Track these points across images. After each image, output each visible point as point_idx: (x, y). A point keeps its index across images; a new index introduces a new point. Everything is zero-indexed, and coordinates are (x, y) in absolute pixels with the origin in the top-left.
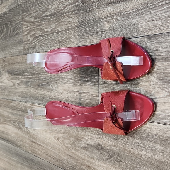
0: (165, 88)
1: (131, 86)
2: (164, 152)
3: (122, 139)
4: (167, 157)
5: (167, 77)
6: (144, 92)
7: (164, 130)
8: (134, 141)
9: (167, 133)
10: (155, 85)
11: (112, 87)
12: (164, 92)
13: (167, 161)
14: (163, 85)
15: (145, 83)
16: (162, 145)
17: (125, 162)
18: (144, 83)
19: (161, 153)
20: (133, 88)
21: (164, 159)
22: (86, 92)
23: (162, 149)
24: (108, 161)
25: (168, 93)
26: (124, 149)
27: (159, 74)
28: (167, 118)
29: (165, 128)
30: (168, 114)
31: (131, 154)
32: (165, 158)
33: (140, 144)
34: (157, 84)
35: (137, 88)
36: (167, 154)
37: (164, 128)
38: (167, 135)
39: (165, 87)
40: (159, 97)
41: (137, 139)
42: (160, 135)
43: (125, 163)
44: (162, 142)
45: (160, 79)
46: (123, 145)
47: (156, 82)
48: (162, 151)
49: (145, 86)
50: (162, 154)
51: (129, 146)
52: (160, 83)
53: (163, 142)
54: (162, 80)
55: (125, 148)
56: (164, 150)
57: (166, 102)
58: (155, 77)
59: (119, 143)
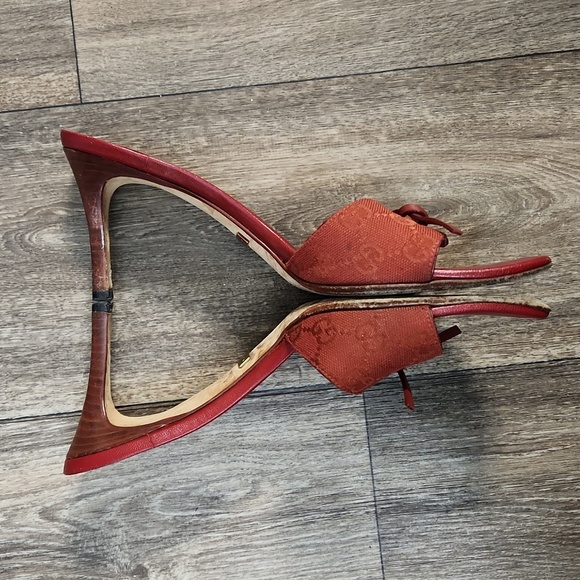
0: (71, 532)
1: (210, 517)
2: (55, 323)
3: (232, 312)
4: (44, 312)
5: (69, 566)
6: (152, 505)
7: (61, 397)
8: (176, 322)
9: (50, 390)
10: (110, 534)
11: (302, 500)
12: (76, 518)
13: (44, 300)
14: (78, 538)
15: (150, 537)
16: (66, 344)
17: (206, 232)
18: (156, 536)
19: (66, 319)
20: (198, 512)
21: (55, 302)
22: (449, 460)
23: (65, 332)
24: (294, 204)
25: (61, 516)
26: (219, 278)
27: (97, 575)
28: (55, 436)
29: (58, 401)
30: (53, 449)
31: (185, 272)
32: (49, 308)
33: (148, 322)
34: (101, 541)
35: (180, 514)
36: (46, 323)
37: (63, 402)
38: (49, 382)
39: (71, 535)
40: (92, 499)
41: (164, 334)
42: (76, 373)
43: (210, 227)
44: (66, 353)
45: (94, 557)
46: (223, 292)
47: (105, 548)
48: (62, 324)
49: (147, 525)
50: (64, 317)
51: (194, 298)
52: (93, 544)
53: (63, 355)
54: (86, 556)
55: (212, 286)
56: (56, 330)
57: (63, 488)
58: (112, 561)
59: (243, 296)
